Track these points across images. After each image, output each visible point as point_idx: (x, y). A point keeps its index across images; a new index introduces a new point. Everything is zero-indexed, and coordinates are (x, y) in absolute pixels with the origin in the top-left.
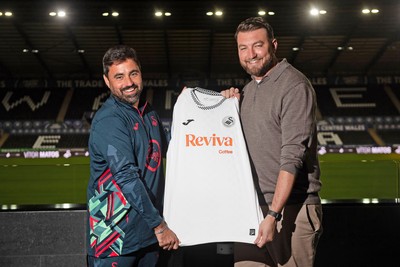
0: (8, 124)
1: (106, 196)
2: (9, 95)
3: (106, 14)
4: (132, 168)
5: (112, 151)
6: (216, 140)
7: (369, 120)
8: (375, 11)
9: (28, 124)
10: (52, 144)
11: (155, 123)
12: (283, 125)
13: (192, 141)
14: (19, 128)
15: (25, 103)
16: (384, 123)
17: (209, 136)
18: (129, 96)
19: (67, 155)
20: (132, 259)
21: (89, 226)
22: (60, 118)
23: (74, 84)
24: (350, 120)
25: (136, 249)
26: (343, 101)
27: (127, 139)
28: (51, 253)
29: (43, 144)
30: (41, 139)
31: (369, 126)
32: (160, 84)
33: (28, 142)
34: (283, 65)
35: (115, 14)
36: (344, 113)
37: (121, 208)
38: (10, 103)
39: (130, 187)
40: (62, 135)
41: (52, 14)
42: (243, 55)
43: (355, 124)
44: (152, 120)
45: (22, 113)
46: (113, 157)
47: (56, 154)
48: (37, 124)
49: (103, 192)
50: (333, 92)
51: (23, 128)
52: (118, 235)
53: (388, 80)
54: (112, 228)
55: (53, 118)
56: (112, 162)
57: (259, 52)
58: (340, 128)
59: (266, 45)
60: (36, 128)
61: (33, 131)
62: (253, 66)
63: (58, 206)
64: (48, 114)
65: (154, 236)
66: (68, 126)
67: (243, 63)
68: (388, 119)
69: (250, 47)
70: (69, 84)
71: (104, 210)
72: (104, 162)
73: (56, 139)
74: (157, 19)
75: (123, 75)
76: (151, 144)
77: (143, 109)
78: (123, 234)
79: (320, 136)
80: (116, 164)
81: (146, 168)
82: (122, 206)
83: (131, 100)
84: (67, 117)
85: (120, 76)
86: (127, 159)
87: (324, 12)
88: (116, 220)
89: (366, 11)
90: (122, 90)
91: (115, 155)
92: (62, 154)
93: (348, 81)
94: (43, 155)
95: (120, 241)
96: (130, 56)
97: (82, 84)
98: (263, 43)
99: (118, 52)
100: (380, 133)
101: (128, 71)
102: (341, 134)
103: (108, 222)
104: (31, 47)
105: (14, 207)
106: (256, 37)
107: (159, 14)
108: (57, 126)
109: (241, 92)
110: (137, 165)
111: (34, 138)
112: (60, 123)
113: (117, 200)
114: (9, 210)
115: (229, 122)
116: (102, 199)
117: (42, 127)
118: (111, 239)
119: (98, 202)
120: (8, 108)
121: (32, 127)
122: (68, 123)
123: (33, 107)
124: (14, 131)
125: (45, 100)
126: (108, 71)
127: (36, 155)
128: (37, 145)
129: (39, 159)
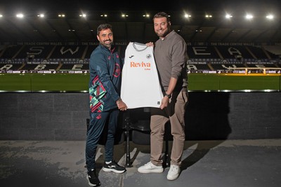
0: (62, 60)
1: (96, 87)
2: (63, 48)
3: (102, 16)
4: (107, 75)
5: (98, 68)
6: (143, 64)
7: (208, 60)
8: (211, 16)
9: (70, 60)
10: (80, 68)
11: (118, 57)
13: (133, 65)
14: (67, 61)
15: (69, 51)
16: (214, 61)
17: (140, 62)
18: (107, 44)
19: (86, 72)
22: (83, 57)
23: (88, 44)
24: (200, 60)
25: (109, 109)
26: (198, 52)
27: (105, 63)
28: (76, 110)
29: (76, 68)
30: (75, 66)
31: (208, 62)
33: (70, 67)
34: (173, 33)
35: (106, 16)
36: (199, 57)
37: (102, 92)
38: (63, 51)
40: (84, 64)
41: (81, 16)
42: (156, 28)
43: (203, 61)
44: (117, 55)
45: (68, 55)
47: (81, 72)
48: (74, 60)
49: (95, 85)
50: (194, 48)
51: (68, 61)
53: (216, 44)
54: (99, 100)
55: (80, 58)
56: (98, 73)
57: (163, 27)
58: (196, 63)
59: (166, 24)
61: (72, 63)
62: (160, 33)
63: (82, 91)
64: (78, 56)
65: (116, 105)
66: (86, 61)
67: (156, 31)
68: (215, 60)
69: (159, 25)
70: (86, 44)
71: (95, 93)
72: (95, 73)
73: (81, 66)
74: (123, 18)
75: (105, 35)
76: (116, 66)
77: (113, 50)
78: (104, 103)
79: (188, 66)
81: (113, 76)
83: (108, 46)
84: (85, 58)
85: (104, 35)
86: (105, 72)
87: (190, 16)
88: (100, 97)
89: (207, 16)
90: (104, 41)
91: (100, 69)
92: (83, 72)
93: (200, 44)
94: (76, 72)
95: (102, 106)
96: (109, 28)
99: (104, 25)
100: (212, 65)
101: (108, 33)
102: (197, 65)
103: (97, 98)
104: (72, 29)
105: (64, 91)
106: (162, 21)
107: (123, 16)
108: (81, 61)
109: (154, 44)
110: (109, 74)
111: (73, 65)
112: (83, 60)
113: (101, 89)
115: (149, 57)
116: (94, 88)
117: (76, 61)
118: (98, 105)
119: (93, 90)
120: (62, 53)
121: (72, 61)
123: (72, 53)
124: (65, 63)
125: (77, 50)
126: (99, 33)
127: (73, 72)
128: (74, 68)
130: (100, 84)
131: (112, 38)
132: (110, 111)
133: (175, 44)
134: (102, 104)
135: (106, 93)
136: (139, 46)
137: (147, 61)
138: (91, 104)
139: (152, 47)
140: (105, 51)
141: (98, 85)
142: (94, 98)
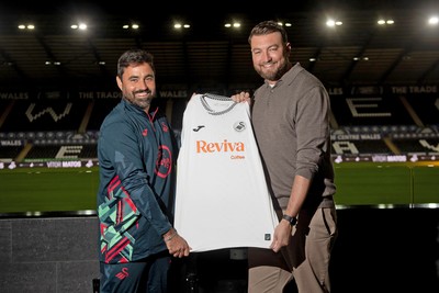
0: (31, 135)
1: (116, 202)
2: (32, 107)
3: (126, 27)
4: (140, 174)
5: (119, 158)
6: (227, 146)
7: (385, 129)
8: (391, 22)
9: (50, 135)
10: (75, 154)
11: (166, 129)
12: (298, 129)
13: (203, 147)
14: (43, 138)
15: (48, 114)
16: (399, 132)
17: (220, 142)
18: (141, 100)
19: (89, 164)
20: (143, 265)
21: (100, 233)
22: (83, 128)
23: (95, 95)
24: (366, 129)
25: (146, 255)
26: (359, 111)
27: (135, 145)
28: (67, 259)
29: (65, 154)
30: (63, 150)
31: (385, 135)
32: (180, 95)
33: (51, 151)
35: (135, 27)
36: (361, 122)
38: (33, 114)
39: (137, 193)
40: (84, 145)
41: (74, 27)
42: (257, 59)
43: (371, 133)
44: (163, 126)
45: (45, 125)
46: (120, 163)
47: (78, 164)
48: (60, 134)
49: (113, 199)
50: (349, 102)
51: (46, 139)
52: (128, 241)
53: (403, 90)
54: (122, 234)
55: (75, 129)
56: (119, 169)
57: (274, 55)
58: (356, 137)
59: (281, 49)
60: (59, 139)
61: (56, 142)
62: (267, 70)
63: (80, 213)
64: (70, 125)
66: (91, 137)
67: (257, 67)
68: (404, 128)
69: (265, 51)
70: (90, 95)
71: (113, 217)
72: (112, 168)
73: (78, 149)
74: (176, 31)
75: (136, 79)
76: (161, 150)
77: (154, 114)
78: (133, 241)
79: (336, 146)
80: (124, 170)
84: (88, 128)
85: (134, 79)
86: (135, 165)
87: (340, 23)
88: (126, 226)
89: (381, 22)
90: (134, 93)
91: (122, 161)
92: (84, 164)
93: (364, 91)
94: (65, 164)
95: (129, 247)
97: (103, 95)
98: (277, 46)
100: (396, 142)
101: (143, 75)
102: (357, 143)
103: (117, 228)
104: (53, 59)
105: (38, 214)
106: (271, 41)
107: (178, 26)
108: (79, 137)
110: (145, 171)
111: (57, 148)
112: (82, 134)
113: (127, 206)
114: (33, 217)
115: (240, 127)
116: (111, 206)
117: (65, 138)
118: (121, 245)
119: (108, 208)
120: (31, 119)
121: (55, 138)
122: (90, 133)
123: (56, 118)
124: (37, 142)
125: (67, 111)
126: (122, 73)
127: (59, 164)
128: (60, 155)
129: (62, 168)
130: (125, 196)
131: (152, 86)
133: (302, 95)
134: (131, 244)
135: (139, 217)
136: (216, 103)
137: (235, 137)
138: (104, 244)
139: (246, 105)
140: (135, 116)
141: (119, 198)
142: (111, 229)
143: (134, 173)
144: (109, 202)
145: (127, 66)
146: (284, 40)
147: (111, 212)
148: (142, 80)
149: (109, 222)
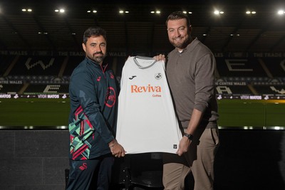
0: (28, 78)
1: (80, 122)
2: (29, 60)
3: (89, 11)
4: (95, 105)
5: (82, 94)
6: (150, 88)
7: (249, 79)
8: (254, 13)
9: (40, 78)
10: (55, 90)
11: (112, 77)
13: (135, 89)
14: (35, 80)
15: (39, 65)
16: (258, 81)
17: (146, 86)
18: (97, 57)
19: (64, 97)
22: (61, 74)
23: (69, 54)
24: (237, 79)
25: (98, 155)
26: (233, 67)
27: (92, 87)
28: (49, 156)
29: (49, 90)
30: (48, 87)
31: (248, 83)
32: (121, 55)
33: (40, 88)
35: (95, 12)
36: (234, 74)
37: (89, 130)
38: (30, 65)
39: (93, 117)
40: (61, 85)
41: (57, 11)
42: (171, 35)
43: (240, 81)
44: (111, 75)
45: (37, 71)
46: (83, 98)
47: (58, 96)
48: (46, 78)
49: (78, 120)
50: (227, 61)
51: (38, 80)
52: (87, 147)
53: (260, 55)
54: (83, 142)
55: (56, 74)
56: (82, 101)
57: (182, 33)
58: (231, 84)
59: (186, 29)
60: (46, 80)
61: (44, 82)
63: (58, 128)
64: (53, 72)
65: (110, 149)
66: (65, 79)
67: (171, 40)
68: (260, 79)
69: (176, 30)
70: (66, 54)
71: (78, 131)
72: (78, 101)
73: (57, 87)
76: (109, 90)
78: (90, 146)
79: (218, 89)
80: (85, 102)
81: (105, 105)
82: (90, 129)
84: (64, 74)
86: (92, 100)
87: (222, 13)
88: (86, 137)
89: (248, 13)
90: (94, 54)
91: (84, 96)
92: (61, 96)
93: (237, 55)
94: (49, 96)
95: (88, 150)
96: (102, 34)
97: (74, 54)
98: (184, 27)
100: (255, 87)
101: (99, 42)
102: (231, 87)
103: (80, 138)
104: (43, 31)
105: (31, 128)
107: (121, 12)
108: (58, 79)
109: (166, 57)
110: (98, 103)
111: (44, 86)
112: (60, 78)
113: (86, 125)
114: (29, 129)
115: (159, 77)
116: (77, 124)
117: (49, 80)
118: (82, 149)
119: (74, 126)
120: (28, 67)
121: (44, 80)
122: (65, 77)
123: (44, 67)
124: (32, 82)
125: (51, 63)
126: (86, 41)
127: (45, 96)
128: (46, 90)
129: (47, 98)
130: (85, 118)
132: (101, 159)
134: (89, 148)
135: (94, 131)
137: (155, 83)
138: (72, 148)
139: (163, 63)
140: (93, 68)
141: (82, 120)
142: (77, 139)
143: (91, 104)
144: (75, 122)
145: (89, 37)
146: (188, 24)
147: (76, 128)
148: (98, 45)
149: (75, 134)
